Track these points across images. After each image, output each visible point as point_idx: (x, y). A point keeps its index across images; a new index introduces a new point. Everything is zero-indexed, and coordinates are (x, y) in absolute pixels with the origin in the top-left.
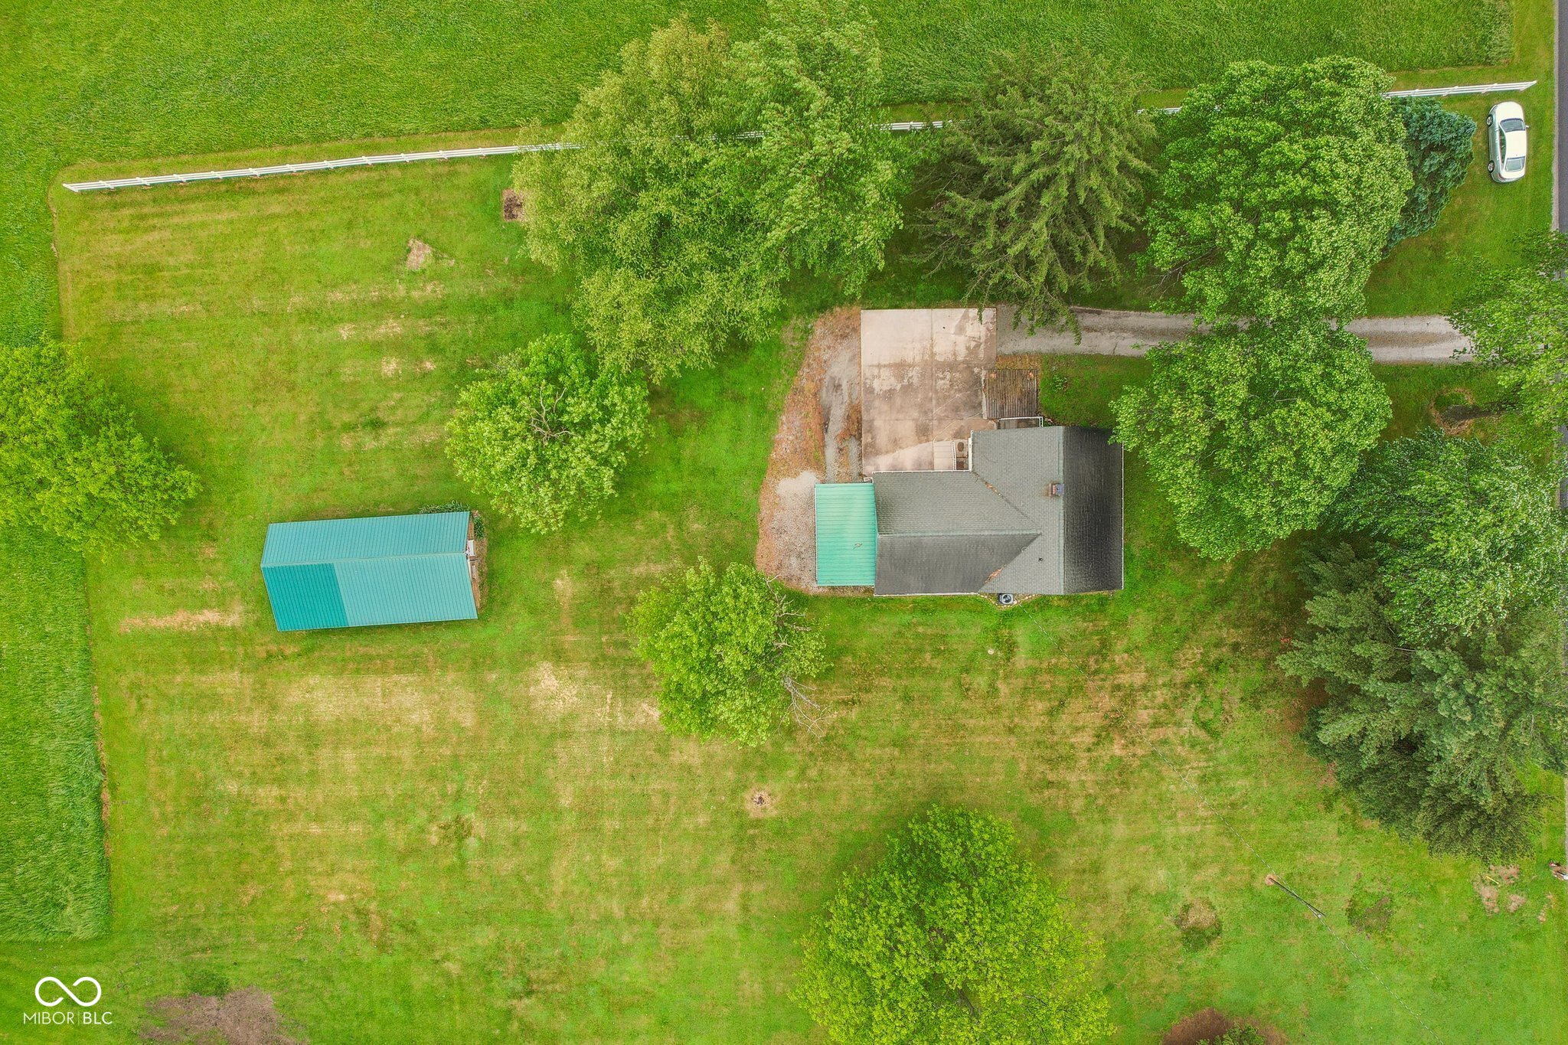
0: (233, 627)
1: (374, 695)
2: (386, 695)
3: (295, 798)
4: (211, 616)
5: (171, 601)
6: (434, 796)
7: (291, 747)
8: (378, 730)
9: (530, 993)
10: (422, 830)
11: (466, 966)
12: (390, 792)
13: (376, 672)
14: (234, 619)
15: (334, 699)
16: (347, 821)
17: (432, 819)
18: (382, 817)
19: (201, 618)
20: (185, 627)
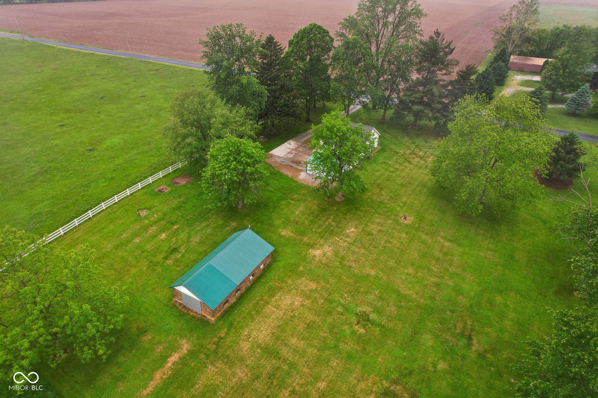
0: (188, 350)
1: (274, 312)
2: (278, 307)
3: (298, 384)
4: (174, 358)
5: (146, 375)
6: (339, 317)
7: (268, 366)
8: (291, 321)
9: (470, 338)
10: (354, 333)
11: (444, 359)
12: (325, 335)
13: (264, 306)
14: (186, 347)
15: (262, 329)
16: (328, 365)
17: (350, 324)
18: (336, 347)
19: (169, 364)
20: (164, 377)
